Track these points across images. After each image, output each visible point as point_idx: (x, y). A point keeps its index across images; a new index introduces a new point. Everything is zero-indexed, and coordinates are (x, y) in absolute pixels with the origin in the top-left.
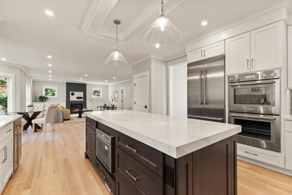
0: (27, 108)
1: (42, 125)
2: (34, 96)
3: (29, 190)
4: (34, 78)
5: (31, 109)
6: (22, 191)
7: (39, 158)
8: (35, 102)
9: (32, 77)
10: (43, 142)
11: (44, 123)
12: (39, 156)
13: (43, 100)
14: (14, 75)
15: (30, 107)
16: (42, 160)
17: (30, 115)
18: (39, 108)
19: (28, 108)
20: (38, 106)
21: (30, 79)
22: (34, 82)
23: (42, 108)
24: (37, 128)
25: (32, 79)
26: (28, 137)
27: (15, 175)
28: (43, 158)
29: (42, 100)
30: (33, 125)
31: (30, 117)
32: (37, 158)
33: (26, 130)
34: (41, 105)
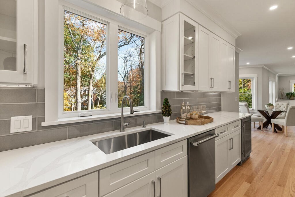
0: (266, 106)
1: (283, 126)
2: (280, 93)
3: (249, 185)
4: (279, 74)
5: (270, 107)
6: (243, 181)
7: (268, 161)
8: (281, 99)
9: (277, 73)
10: (279, 146)
11: (285, 125)
12: (269, 158)
13: (291, 97)
14: (256, 75)
15: (269, 106)
16: (270, 164)
17: (270, 114)
18: (280, 107)
19: (268, 106)
20: (280, 105)
21: (275, 75)
22: (280, 77)
23: (285, 107)
24: (278, 129)
25: (277, 75)
26: (266, 135)
27: (244, 165)
28: (272, 163)
29: (289, 97)
30: (272, 124)
31: (270, 115)
32: (266, 160)
33: (266, 128)
34: (283, 104)
